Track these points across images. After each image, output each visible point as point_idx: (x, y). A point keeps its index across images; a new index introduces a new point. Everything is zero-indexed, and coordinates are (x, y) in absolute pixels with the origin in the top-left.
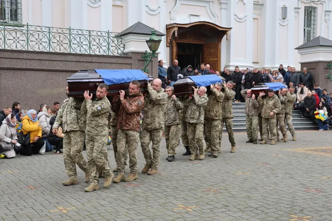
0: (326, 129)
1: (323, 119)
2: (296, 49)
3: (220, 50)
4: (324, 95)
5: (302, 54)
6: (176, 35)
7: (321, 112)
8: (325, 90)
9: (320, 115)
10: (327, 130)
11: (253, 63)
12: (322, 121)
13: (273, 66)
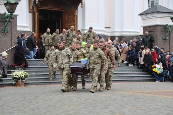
0: (161, 81)
1: (159, 72)
2: (138, 15)
3: (77, 16)
4: (162, 53)
5: (143, 19)
6: (37, 2)
7: (158, 66)
8: (163, 48)
9: (156, 68)
10: (163, 81)
11: (105, 27)
12: (157, 73)
13: (122, 30)
